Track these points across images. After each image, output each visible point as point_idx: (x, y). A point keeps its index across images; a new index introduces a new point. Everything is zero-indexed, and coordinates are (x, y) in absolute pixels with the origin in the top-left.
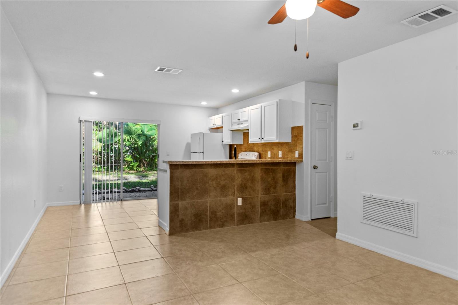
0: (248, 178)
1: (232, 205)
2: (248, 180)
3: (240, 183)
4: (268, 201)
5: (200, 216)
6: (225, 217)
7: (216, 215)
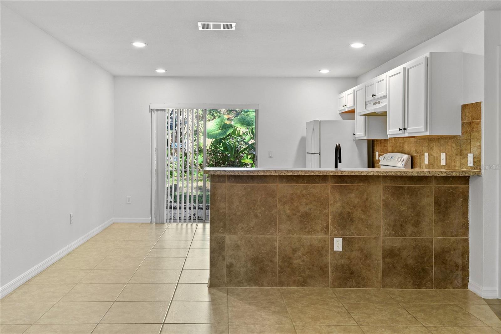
0: (356, 202)
1: (323, 248)
2: (354, 207)
3: (339, 211)
4: (400, 249)
5: (262, 261)
6: (308, 269)
7: (291, 264)
